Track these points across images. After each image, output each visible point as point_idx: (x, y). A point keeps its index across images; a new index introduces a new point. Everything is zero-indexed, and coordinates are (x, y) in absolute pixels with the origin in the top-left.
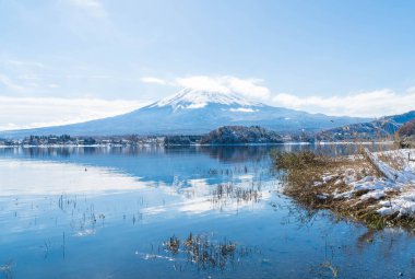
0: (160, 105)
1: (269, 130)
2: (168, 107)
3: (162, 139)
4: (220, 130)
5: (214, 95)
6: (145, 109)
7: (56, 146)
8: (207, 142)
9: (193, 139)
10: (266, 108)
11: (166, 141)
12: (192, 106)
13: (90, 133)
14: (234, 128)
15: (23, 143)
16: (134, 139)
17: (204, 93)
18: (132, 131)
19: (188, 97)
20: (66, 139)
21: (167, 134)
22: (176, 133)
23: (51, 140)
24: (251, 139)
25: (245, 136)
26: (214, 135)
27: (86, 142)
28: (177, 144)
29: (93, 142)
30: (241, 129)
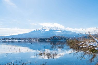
0: (38, 30)
1: (66, 37)
2: (40, 31)
3: (38, 39)
4: (53, 37)
5: (52, 28)
6: (34, 31)
7: (10, 40)
8: (50, 40)
9: (46, 39)
10: (65, 31)
11: (39, 39)
12: (46, 31)
13: (19, 37)
14: (57, 36)
15: (2, 40)
16: (31, 39)
17: (49, 27)
18: (30, 37)
19: (45, 28)
20: (13, 39)
21: (39, 37)
22: (42, 37)
23: (9, 39)
24: (61, 39)
25: (60, 38)
26: (51, 38)
27: (18, 39)
28: (42, 40)
29: (20, 39)
30: (59, 36)
